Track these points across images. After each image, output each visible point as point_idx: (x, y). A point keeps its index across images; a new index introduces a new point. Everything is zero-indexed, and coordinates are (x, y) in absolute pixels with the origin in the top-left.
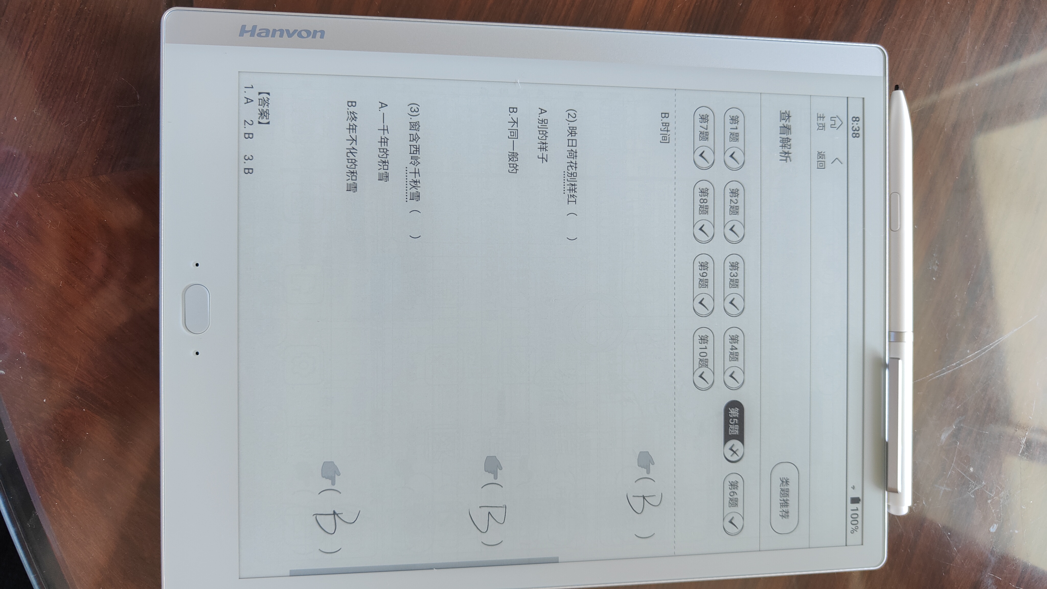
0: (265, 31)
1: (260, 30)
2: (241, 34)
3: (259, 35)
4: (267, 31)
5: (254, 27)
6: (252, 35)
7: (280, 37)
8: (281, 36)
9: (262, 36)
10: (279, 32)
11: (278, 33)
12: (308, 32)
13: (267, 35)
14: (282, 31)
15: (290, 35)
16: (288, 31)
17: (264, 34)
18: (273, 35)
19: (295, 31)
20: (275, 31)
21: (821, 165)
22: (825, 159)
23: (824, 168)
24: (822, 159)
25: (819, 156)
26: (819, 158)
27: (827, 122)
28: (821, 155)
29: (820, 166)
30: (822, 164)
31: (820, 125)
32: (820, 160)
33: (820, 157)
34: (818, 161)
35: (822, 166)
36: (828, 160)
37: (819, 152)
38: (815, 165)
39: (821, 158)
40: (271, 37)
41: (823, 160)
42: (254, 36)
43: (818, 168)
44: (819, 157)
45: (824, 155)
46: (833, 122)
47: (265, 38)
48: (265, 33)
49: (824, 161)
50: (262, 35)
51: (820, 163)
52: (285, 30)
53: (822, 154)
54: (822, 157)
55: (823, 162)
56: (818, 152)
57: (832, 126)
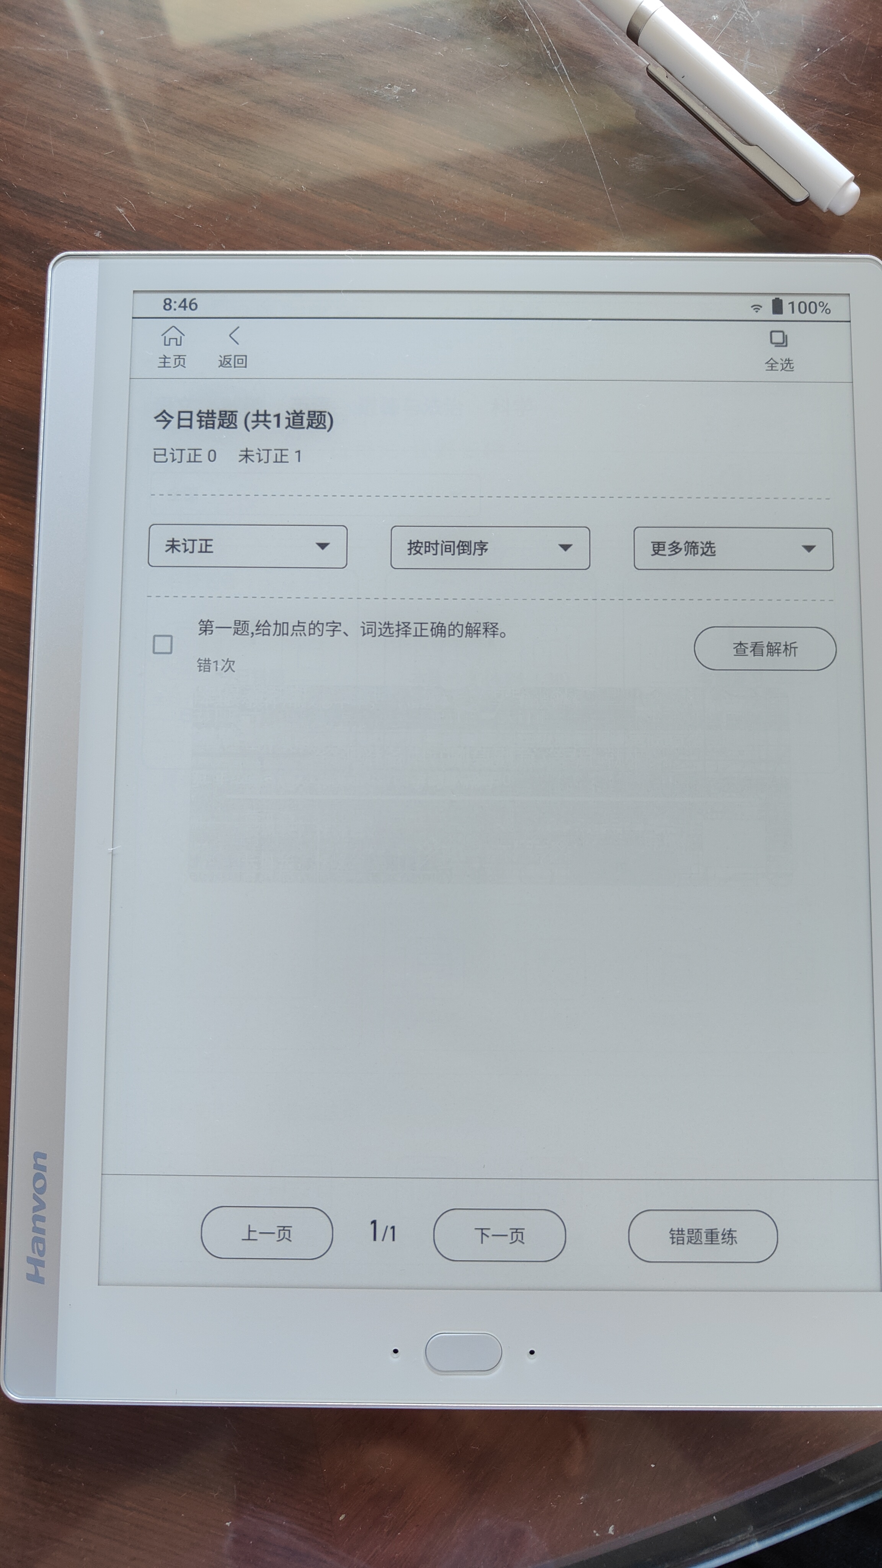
0: (36, 1244)
1: (34, 1252)
2: (41, 1281)
3: (41, 1253)
4: (36, 1240)
5: (30, 1260)
6: (42, 1264)
7: (44, 1221)
8: (42, 1219)
9: (44, 1248)
10: (37, 1222)
11: (39, 1224)
12: (37, 1177)
13: (42, 1241)
14: (36, 1218)
15: (42, 1205)
16: (35, 1209)
17: (41, 1246)
18: (42, 1231)
19: (35, 1198)
20: (36, 1229)
21: (241, 361)
22: (231, 355)
23: (246, 356)
24: (230, 359)
25: (225, 365)
26: (230, 364)
27: (172, 351)
28: (225, 362)
29: (242, 363)
30: (239, 360)
31: (177, 363)
32: (232, 362)
33: (228, 363)
34: (235, 367)
35: (242, 359)
36: (232, 350)
37: (220, 365)
38: (240, 372)
39: (230, 361)
40: (44, 1234)
41: (232, 357)
42: (44, 1261)
43: (246, 367)
44: (228, 365)
45: (225, 356)
46: (173, 342)
47: (46, 1244)
48: (39, 1244)
49: (235, 356)
50: (41, 1249)
51: (238, 363)
52: (33, 1212)
53: (222, 359)
54: (228, 360)
55: (237, 358)
56: (219, 367)
57: (179, 343)
